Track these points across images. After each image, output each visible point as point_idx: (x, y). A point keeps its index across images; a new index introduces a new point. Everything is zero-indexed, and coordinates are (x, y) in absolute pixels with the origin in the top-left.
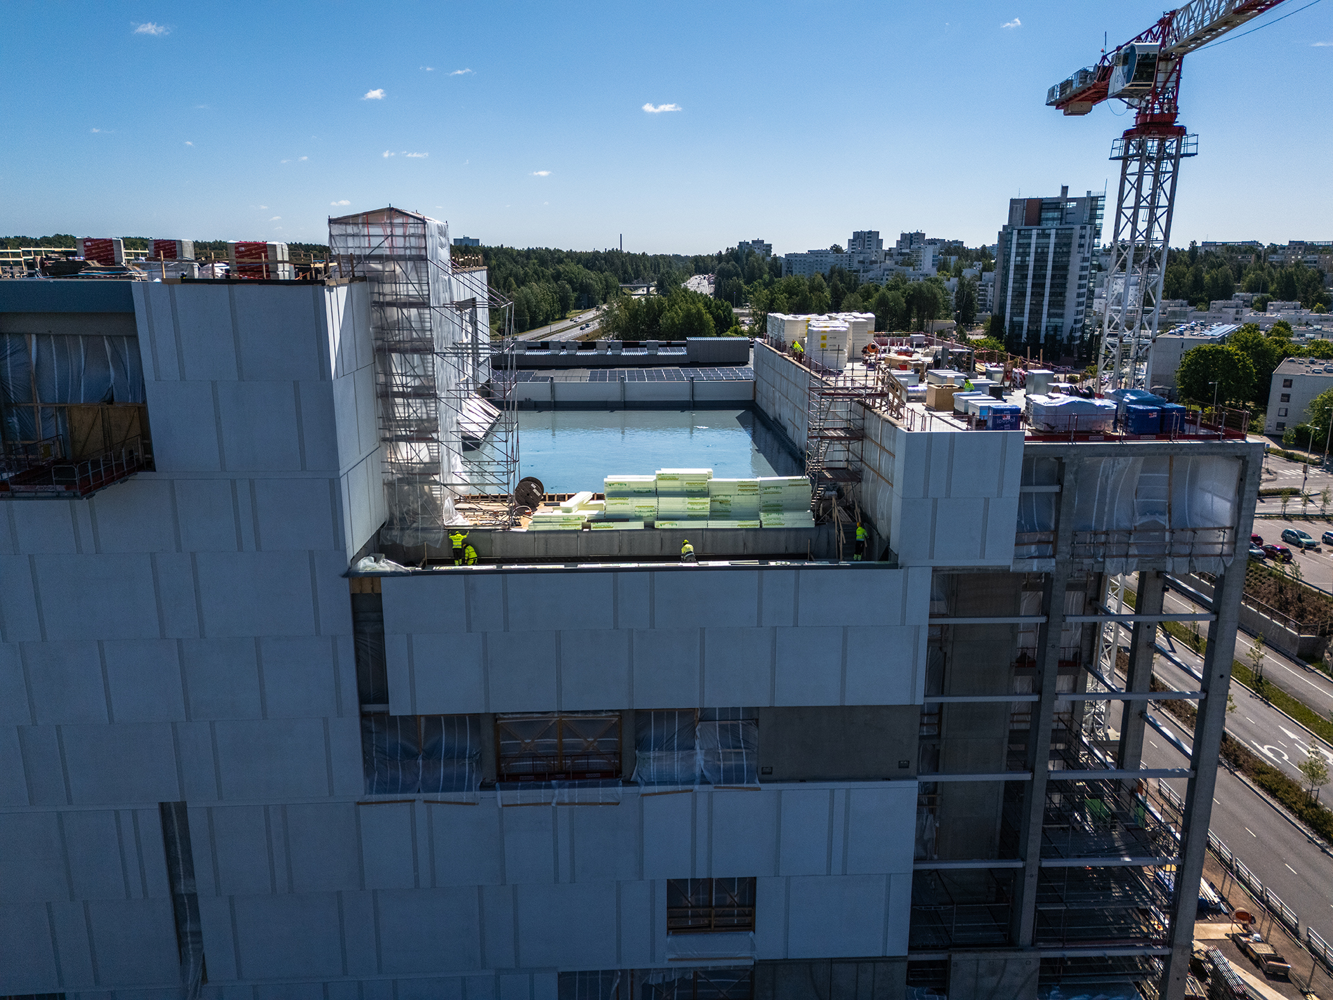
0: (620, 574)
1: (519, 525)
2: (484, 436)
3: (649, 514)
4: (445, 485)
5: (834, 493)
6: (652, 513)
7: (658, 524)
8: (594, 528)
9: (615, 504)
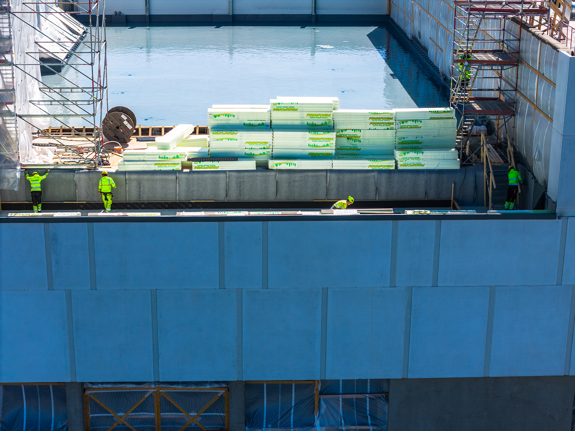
0: (226, 223)
1: (107, 164)
2: (67, 57)
3: (262, 151)
4: (20, 117)
5: (483, 128)
6: (265, 151)
7: (272, 164)
8: (195, 168)
9: (221, 140)
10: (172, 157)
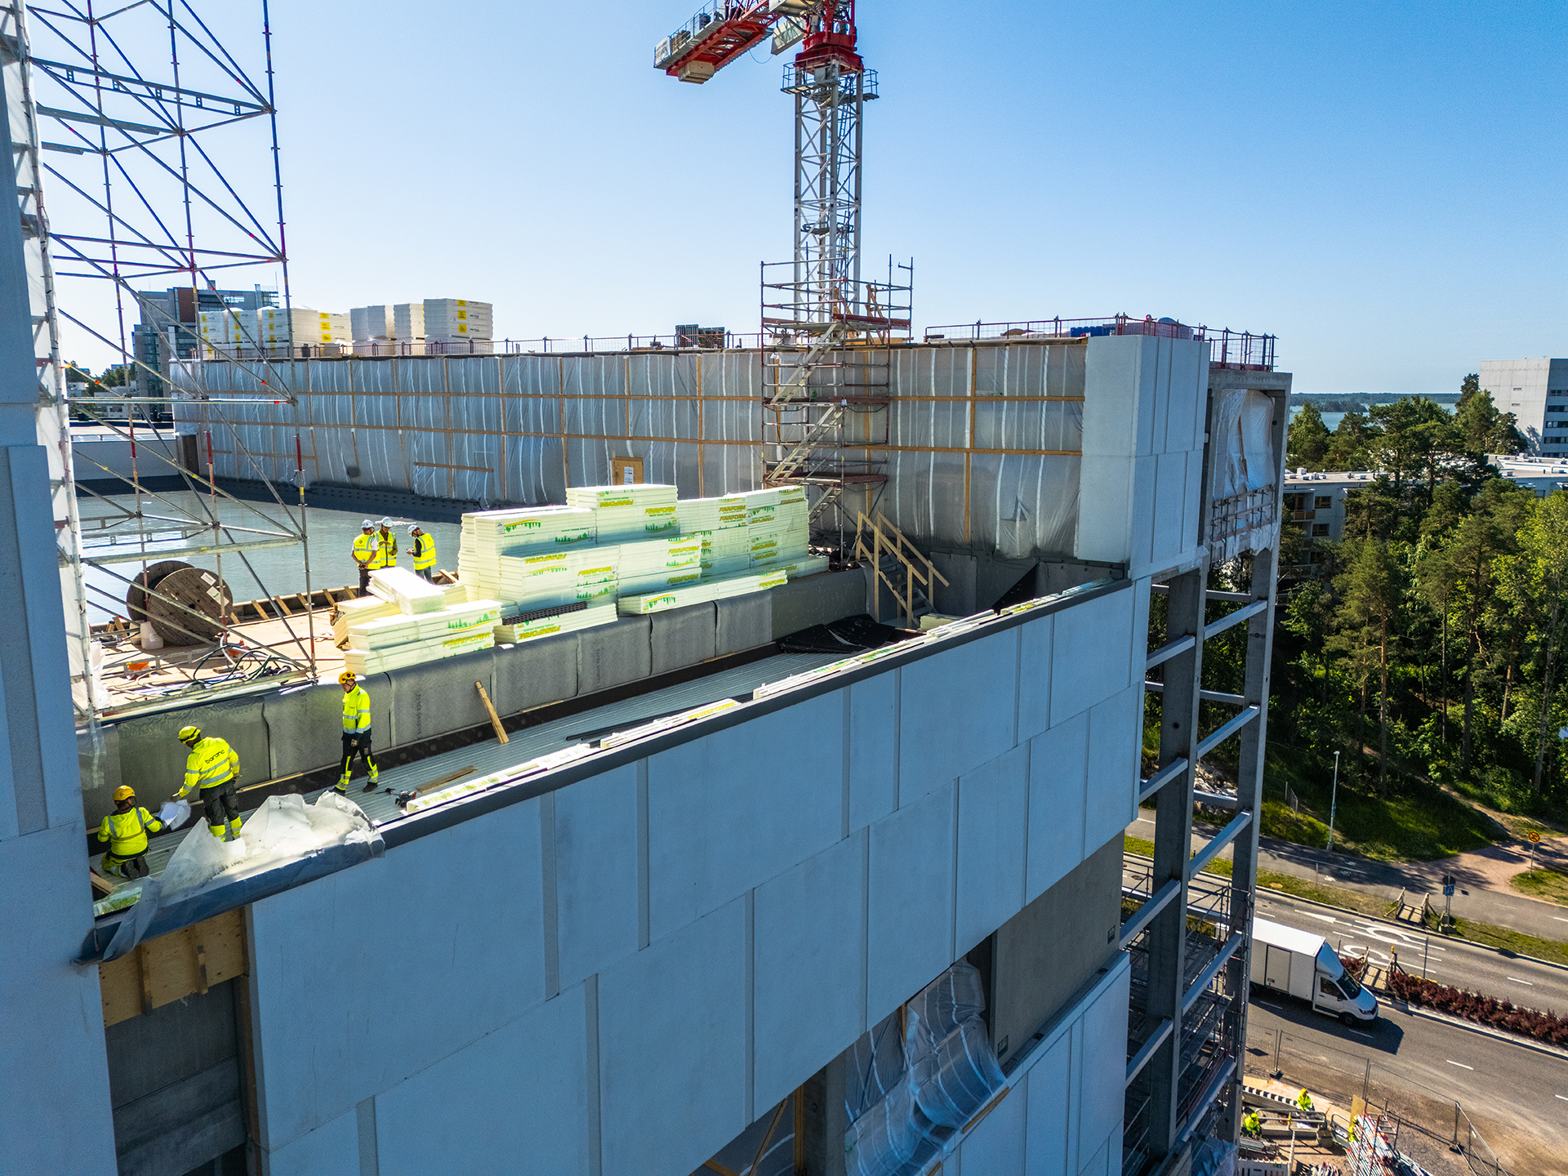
3: (602, 588)
6: (607, 585)
7: (644, 605)
8: (521, 638)
9: (541, 572)
10: (474, 620)
